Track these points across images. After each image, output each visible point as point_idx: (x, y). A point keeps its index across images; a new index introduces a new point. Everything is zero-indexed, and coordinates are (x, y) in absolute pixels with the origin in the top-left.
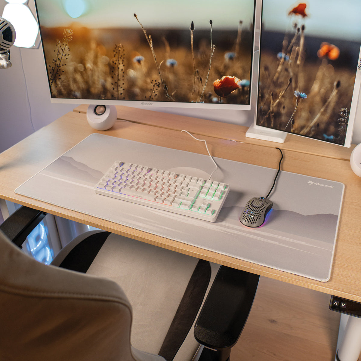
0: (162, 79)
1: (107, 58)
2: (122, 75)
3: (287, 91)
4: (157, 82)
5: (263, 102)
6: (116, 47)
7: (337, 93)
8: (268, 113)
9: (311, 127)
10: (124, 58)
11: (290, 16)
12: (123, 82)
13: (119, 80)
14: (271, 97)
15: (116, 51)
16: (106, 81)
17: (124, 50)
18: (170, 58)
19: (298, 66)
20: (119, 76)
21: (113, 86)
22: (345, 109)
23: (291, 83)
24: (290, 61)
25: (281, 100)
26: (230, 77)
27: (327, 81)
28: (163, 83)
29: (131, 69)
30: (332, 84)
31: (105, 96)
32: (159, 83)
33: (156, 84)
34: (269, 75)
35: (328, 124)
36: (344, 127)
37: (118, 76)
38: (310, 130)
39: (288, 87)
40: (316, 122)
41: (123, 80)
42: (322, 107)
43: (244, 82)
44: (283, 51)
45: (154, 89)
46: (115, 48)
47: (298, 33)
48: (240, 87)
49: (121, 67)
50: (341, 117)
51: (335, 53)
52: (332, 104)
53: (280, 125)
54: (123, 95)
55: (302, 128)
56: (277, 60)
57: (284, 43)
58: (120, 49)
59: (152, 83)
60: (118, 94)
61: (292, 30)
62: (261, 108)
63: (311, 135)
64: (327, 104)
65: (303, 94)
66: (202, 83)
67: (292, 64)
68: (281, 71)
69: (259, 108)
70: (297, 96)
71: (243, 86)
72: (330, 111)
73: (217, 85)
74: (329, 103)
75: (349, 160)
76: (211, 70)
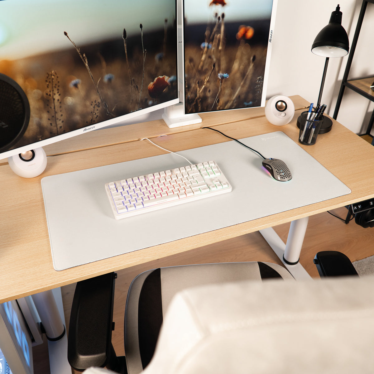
0: (101, 98)
1: (40, 92)
2: (60, 106)
3: (211, 76)
4: (97, 103)
5: (190, 92)
6: (49, 75)
7: (253, 66)
8: (195, 100)
9: (234, 101)
10: (59, 86)
11: (211, 7)
12: (61, 114)
13: (56, 113)
14: (198, 85)
15: (48, 81)
16: (41, 118)
17: (58, 77)
18: (107, 73)
19: (220, 51)
20: (56, 107)
21: (50, 122)
22: (260, 77)
23: (214, 68)
24: (213, 48)
25: (207, 85)
26: (161, 77)
27: (245, 58)
28: (102, 101)
29: (68, 96)
30: (249, 59)
31: (43, 136)
32: (98, 102)
33: (96, 104)
34: (194, 66)
35: (247, 93)
36: (259, 92)
37: (54, 108)
38: (233, 103)
39: (212, 72)
40: (237, 95)
41: (61, 111)
42: (242, 81)
43: (172, 78)
44: (206, 40)
45: (94, 110)
46: (47, 77)
47: (219, 22)
48: (170, 84)
49: (57, 97)
50: (257, 84)
51: (250, 33)
52: (250, 76)
53: (207, 107)
54: (62, 128)
55: (226, 103)
56: (201, 50)
57: (207, 33)
58: (53, 77)
59: (92, 105)
60: (57, 129)
61: (214, 19)
62: (188, 97)
63: (234, 107)
64: (245, 77)
65: (225, 75)
66: (138, 90)
67: (215, 51)
68: (205, 59)
69: (186, 98)
70: (220, 78)
71: (172, 82)
72: (248, 82)
73: (151, 88)
74: (248, 76)
75: (264, 116)
76: (145, 75)
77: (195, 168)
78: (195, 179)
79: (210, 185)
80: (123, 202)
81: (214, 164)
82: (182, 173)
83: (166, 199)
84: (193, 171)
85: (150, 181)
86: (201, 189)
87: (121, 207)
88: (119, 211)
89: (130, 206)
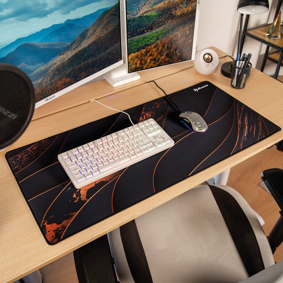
77: (138, 128)
78: (140, 138)
79: (155, 142)
80: (79, 171)
81: (153, 122)
82: (127, 134)
83: (119, 163)
84: (137, 131)
85: (100, 147)
86: (147, 147)
87: (79, 176)
88: (79, 181)
89: (88, 174)
